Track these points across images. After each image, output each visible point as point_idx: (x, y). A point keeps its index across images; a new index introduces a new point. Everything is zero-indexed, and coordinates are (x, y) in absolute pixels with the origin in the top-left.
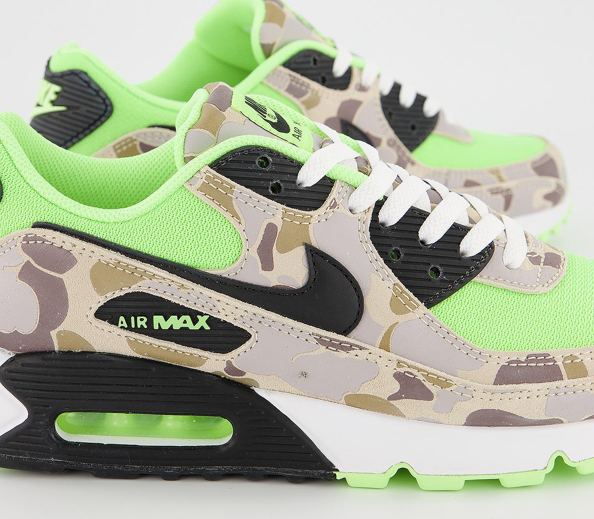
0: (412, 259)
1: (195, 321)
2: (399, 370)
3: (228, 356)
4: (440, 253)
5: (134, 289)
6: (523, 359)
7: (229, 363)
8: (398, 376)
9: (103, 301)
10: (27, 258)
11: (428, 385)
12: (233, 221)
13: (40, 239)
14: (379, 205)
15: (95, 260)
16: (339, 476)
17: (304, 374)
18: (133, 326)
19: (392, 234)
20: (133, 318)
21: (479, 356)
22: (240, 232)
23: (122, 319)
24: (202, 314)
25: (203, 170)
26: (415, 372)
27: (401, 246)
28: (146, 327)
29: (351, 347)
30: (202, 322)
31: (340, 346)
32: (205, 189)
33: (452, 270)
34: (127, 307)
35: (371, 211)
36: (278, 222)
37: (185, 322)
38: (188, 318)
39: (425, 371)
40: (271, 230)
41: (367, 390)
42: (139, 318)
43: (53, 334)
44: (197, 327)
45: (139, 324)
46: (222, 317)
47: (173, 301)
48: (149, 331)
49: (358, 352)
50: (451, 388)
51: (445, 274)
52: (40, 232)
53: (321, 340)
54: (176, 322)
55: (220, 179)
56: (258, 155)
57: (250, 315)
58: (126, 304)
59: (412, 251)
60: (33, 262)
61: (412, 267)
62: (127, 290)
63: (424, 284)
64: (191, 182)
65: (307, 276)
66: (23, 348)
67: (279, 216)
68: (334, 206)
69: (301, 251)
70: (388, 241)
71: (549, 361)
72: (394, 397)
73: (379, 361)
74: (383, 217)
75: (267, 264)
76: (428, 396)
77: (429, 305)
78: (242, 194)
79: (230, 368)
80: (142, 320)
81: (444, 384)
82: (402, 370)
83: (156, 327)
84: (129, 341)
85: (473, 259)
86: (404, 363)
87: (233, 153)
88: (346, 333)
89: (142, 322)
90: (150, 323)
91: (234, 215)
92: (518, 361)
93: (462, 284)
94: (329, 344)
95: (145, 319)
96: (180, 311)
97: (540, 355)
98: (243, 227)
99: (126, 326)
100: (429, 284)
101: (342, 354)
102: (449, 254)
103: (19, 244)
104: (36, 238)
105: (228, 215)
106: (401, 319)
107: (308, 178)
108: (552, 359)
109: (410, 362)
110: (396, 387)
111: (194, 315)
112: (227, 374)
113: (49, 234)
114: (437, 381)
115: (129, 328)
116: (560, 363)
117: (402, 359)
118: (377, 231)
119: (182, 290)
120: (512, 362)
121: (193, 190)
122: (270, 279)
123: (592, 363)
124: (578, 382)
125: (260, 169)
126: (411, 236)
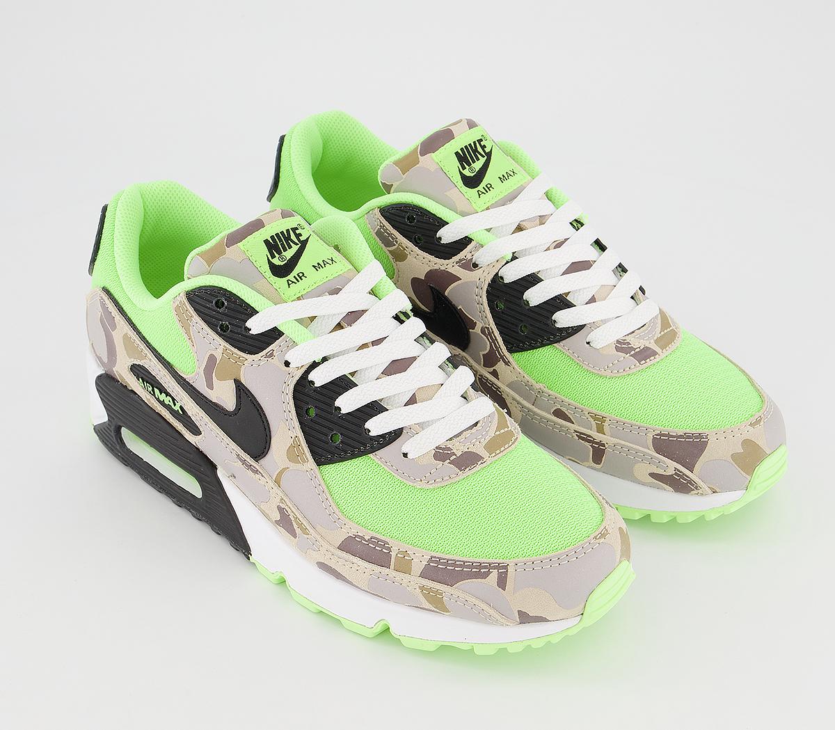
0: (320, 420)
1: (174, 404)
2: (281, 505)
4: (346, 424)
6: (367, 538)
8: (280, 510)
11: (295, 526)
12: (189, 343)
14: (314, 365)
17: (234, 476)
18: (146, 389)
19: (313, 394)
20: (145, 383)
21: (337, 522)
22: (193, 352)
23: (140, 380)
24: (177, 401)
26: (289, 512)
27: (315, 407)
28: (152, 392)
29: (257, 472)
30: (178, 407)
31: (250, 468)
32: (177, 310)
33: (349, 441)
34: (143, 373)
35: (305, 368)
37: (169, 401)
38: (170, 399)
39: (295, 514)
41: (264, 508)
42: (148, 384)
44: (176, 408)
49: (260, 477)
50: (308, 536)
51: (343, 442)
54: (165, 399)
56: (218, 297)
59: (323, 414)
61: (317, 427)
62: (138, 363)
63: (321, 444)
67: (220, 351)
68: (270, 355)
69: (232, 384)
70: (305, 399)
71: (386, 548)
72: (277, 523)
73: (270, 490)
74: (312, 376)
75: (210, 385)
76: (294, 534)
77: (319, 464)
78: (198, 323)
80: (149, 386)
81: (305, 531)
83: (157, 395)
85: (373, 438)
86: (285, 501)
87: (200, 288)
88: (256, 459)
89: (150, 389)
91: (190, 338)
92: (362, 538)
93: (354, 456)
94: (244, 462)
95: (151, 387)
97: (382, 541)
99: (143, 387)
100: (326, 446)
101: (250, 472)
102: (355, 427)
105: (186, 337)
106: (292, 466)
108: (389, 549)
109: (288, 502)
110: (278, 516)
111: (174, 400)
114: (300, 525)
116: (393, 554)
117: (285, 497)
118: (302, 386)
120: (358, 536)
121: (173, 307)
123: (418, 565)
124: (399, 576)
125: (215, 308)
126: (328, 401)
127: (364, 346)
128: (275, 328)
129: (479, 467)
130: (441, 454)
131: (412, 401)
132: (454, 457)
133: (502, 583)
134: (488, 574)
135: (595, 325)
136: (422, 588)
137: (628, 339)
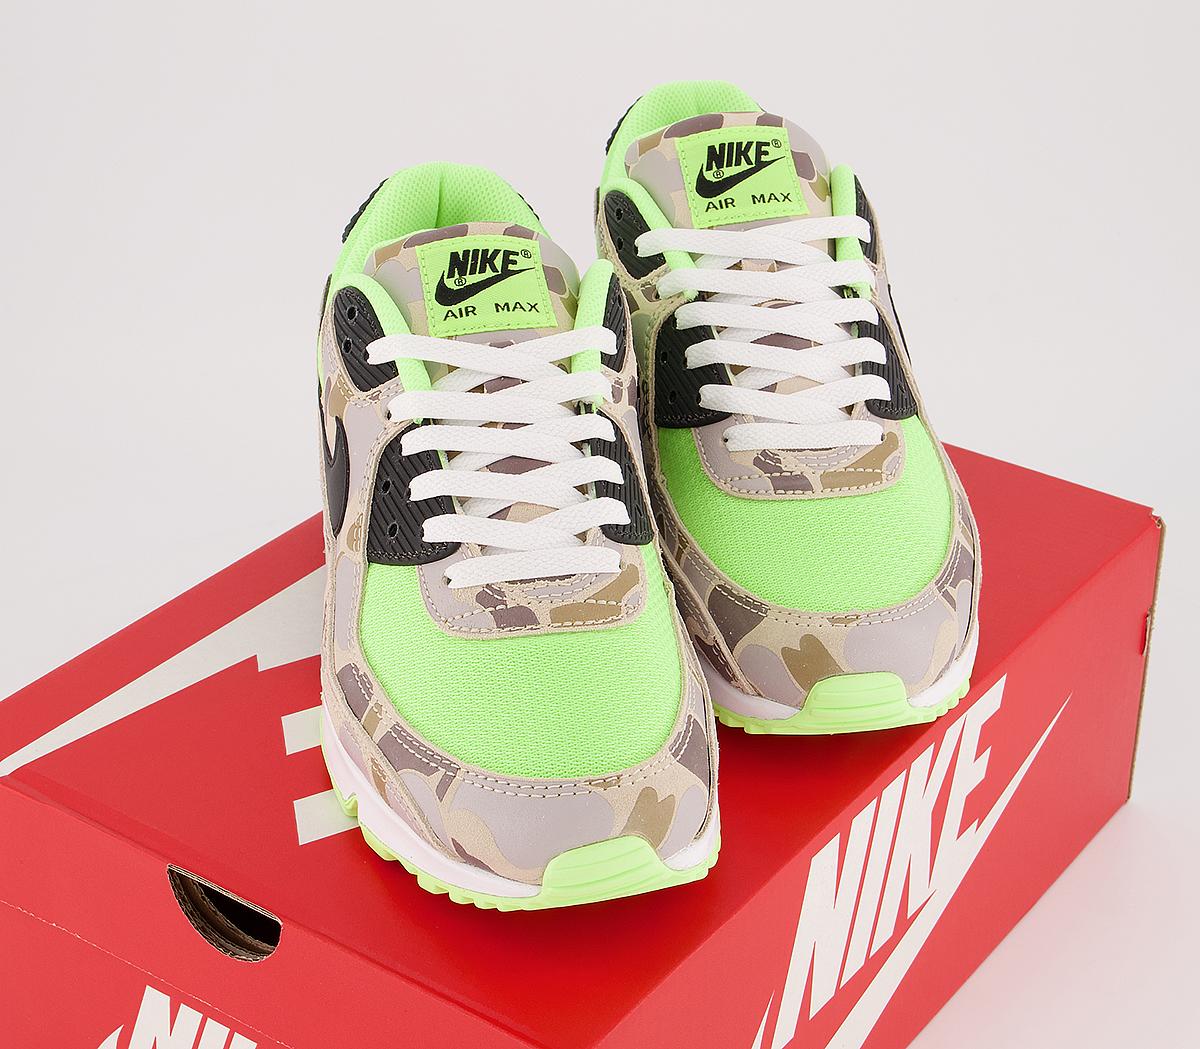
0: (390, 502)
4: (407, 514)
6: (361, 672)
19: (397, 464)
21: (350, 639)
27: (393, 482)
35: (403, 427)
36: (334, 381)
51: (396, 539)
56: (352, 302)
61: (384, 510)
63: (380, 534)
68: (375, 397)
70: (390, 469)
71: (368, 694)
74: (404, 440)
85: (422, 545)
100: (382, 538)
102: (413, 523)
106: (347, 551)
108: (370, 696)
116: (371, 704)
118: (391, 450)
120: (355, 667)
123: (382, 730)
125: (346, 317)
127: (492, 424)
129: (524, 631)
130: (489, 597)
131: (501, 514)
132: (504, 607)
133: (442, 789)
134: (434, 771)
135: (740, 418)
136: (373, 761)
137: (782, 456)
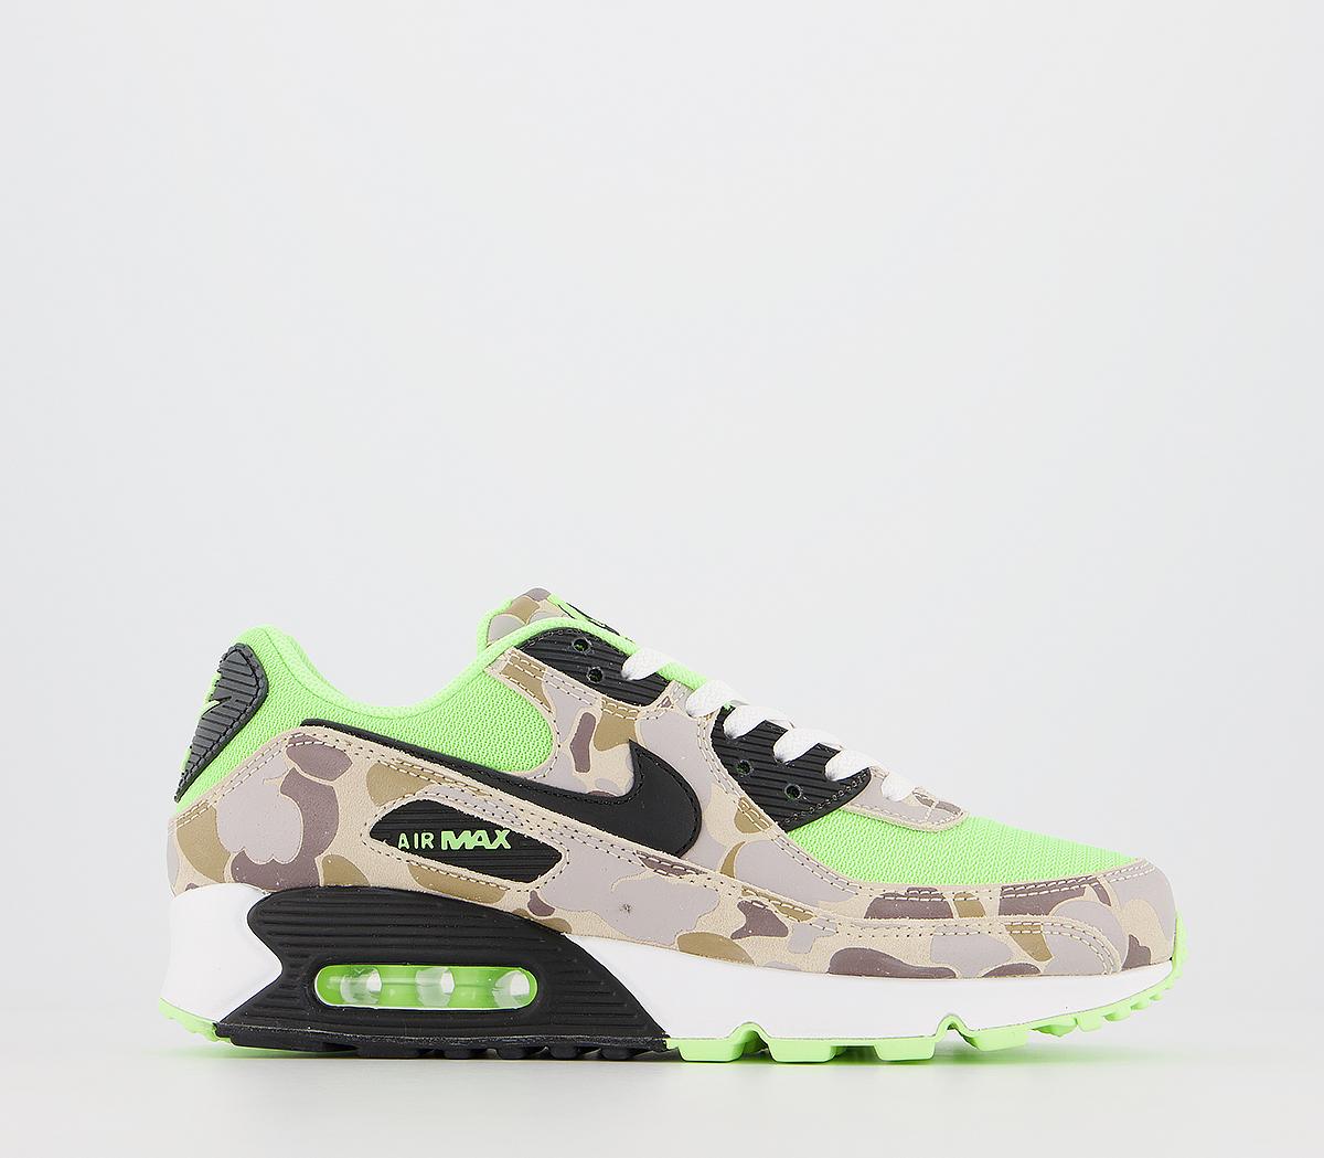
0: (764, 775)
1: (492, 838)
2: (745, 899)
3: (531, 886)
4: (799, 772)
5: (420, 796)
7: (533, 894)
8: (743, 907)
9: (381, 813)
10: (293, 765)
11: (781, 916)
12: (542, 709)
13: (309, 738)
14: (724, 713)
15: (373, 761)
16: (670, 1044)
17: (628, 908)
18: (416, 847)
20: (416, 835)
21: (847, 888)
22: (550, 722)
23: (403, 836)
24: (501, 829)
25: (508, 651)
26: (765, 902)
27: (750, 760)
28: (432, 847)
29: (685, 870)
30: (501, 839)
31: (671, 869)
32: (509, 672)
33: (814, 791)
34: (410, 821)
35: (715, 718)
36: (597, 713)
37: (480, 839)
38: (483, 833)
39: (775, 899)
40: (587, 720)
41: (705, 926)
42: (423, 835)
43: (319, 860)
44: (495, 846)
45: (424, 842)
46: (527, 833)
47: (466, 811)
48: (436, 853)
49: (693, 876)
50: (810, 921)
51: (805, 794)
52: (309, 731)
53: (647, 860)
54: (469, 840)
55: (528, 660)
56: (575, 636)
57: (560, 828)
58: (408, 817)
59: (765, 766)
60: (298, 769)
61: (765, 783)
62: (412, 799)
63: (780, 803)
64: (493, 665)
65: (632, 781)
66: (281, 883)
67: (598, 706)
68: (668, 704)
69: (625, 749)
70: (735, 753)
71: (936, 896)
72: (738, 935)
73: (719, 887)
74: (728, 726)
75: (583, 764)
76: (781, 931)
77: (786, 828)
78: (552, 677)
79: (536, 904)
80: (427, 837)
81: (802, 915)
82: (748, 899)
83: (444, 847)
84: (411, 866)
85: (841, 782)
86: (751, 890)
88: (679, 853)
89: (427, 841)
90: (437, 841)
91: (544, 702)
92: (896, 895)
93: (828, 810)
94: (657, 866)
95: (432, 836)
96: (473, 824)
97: (924, 889)
98: (553, 716)
99: (408, 847)
100: (785, 804)
101: (674, 879)
102: (812, 774)
103: (284, 749)
104: (304, 738)
105: (535, 702)
106: (749, 838)
107: (635, 670)
108: (941, 896)
109: (758, 890)
110: (740, 920)
111: (492, 830)
112: (531, 913)
113: (319, 731)
114: (791, 912)
115: (411, 850)
116: (949, 900)
117: (748, 885)
118: (720, 740)
119: (479, 797)
120: (887, 895)
121: (495, 673)
122: (586, 784)
123: (991, 903)
124: (973, 922)
126: (764, 750)
128: (655, 675)
133: (1104, 897)
134: (1081, 892)
136: (1010, 928)
